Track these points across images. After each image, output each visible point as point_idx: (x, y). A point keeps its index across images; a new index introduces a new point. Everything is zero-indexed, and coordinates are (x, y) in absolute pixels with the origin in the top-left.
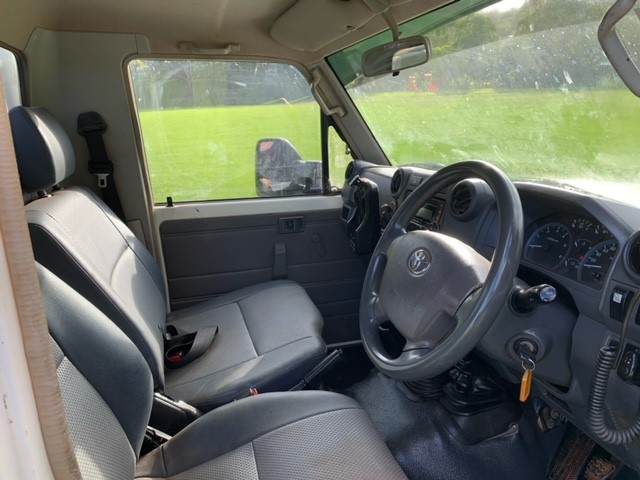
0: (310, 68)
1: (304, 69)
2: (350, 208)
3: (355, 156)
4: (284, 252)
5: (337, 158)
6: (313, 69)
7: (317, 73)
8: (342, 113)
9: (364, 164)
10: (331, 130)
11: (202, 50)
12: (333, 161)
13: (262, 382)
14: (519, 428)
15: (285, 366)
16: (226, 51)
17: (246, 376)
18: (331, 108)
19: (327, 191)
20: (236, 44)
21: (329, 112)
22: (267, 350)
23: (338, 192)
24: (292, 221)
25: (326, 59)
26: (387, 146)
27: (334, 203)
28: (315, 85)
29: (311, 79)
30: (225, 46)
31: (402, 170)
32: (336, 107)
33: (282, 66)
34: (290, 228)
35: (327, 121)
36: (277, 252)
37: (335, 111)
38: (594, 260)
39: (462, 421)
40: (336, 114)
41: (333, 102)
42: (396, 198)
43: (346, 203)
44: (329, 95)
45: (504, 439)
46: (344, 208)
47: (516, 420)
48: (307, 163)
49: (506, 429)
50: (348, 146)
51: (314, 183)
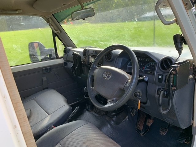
0: (48, 18)
1: (45, 18)
2: (67, 62)
3: (65, 46)
4: (46, 79)
5: (59, 47)
6: (49, 18)
7: (50, 19)
8: (60, 32)
9: (69, 48)
10: (56, 37)
11: (8, 12)
12: (58, 48)
13: (54, 123)
14: (128, 117)
15: (60, 116)
16: (17, 12)
17: (48, 123)
18: (56, 31)
19: (57, 58)
20: (21, 10)
21: (56, 32)
22: (52, 112)
23: (62, 58)
24: (47, 69)
25: (53, 15)
26: (75, 42)
27: (61, 61)
28: (50, 23)
29: (48, 22)
30: (16, 10)
31: (86, 49)
32: (58, 30)
33: (37, 17)
34: (47, 71)
35: (55, 35)
36: (44, 80)
37: (57, 31)
38: (147, 68)
39: (114, 119)
40: (58, 32)
41: (57, 29)
42: (85, 58)
43: (65, 61)
44: (55, 27)
45: (125, 121)
46: (64, 62)
47: (127, 115)
48: (48, 49)
49: (125, 118)
50: (62, 42)
51: (53, 55)
